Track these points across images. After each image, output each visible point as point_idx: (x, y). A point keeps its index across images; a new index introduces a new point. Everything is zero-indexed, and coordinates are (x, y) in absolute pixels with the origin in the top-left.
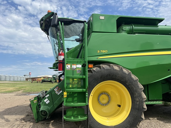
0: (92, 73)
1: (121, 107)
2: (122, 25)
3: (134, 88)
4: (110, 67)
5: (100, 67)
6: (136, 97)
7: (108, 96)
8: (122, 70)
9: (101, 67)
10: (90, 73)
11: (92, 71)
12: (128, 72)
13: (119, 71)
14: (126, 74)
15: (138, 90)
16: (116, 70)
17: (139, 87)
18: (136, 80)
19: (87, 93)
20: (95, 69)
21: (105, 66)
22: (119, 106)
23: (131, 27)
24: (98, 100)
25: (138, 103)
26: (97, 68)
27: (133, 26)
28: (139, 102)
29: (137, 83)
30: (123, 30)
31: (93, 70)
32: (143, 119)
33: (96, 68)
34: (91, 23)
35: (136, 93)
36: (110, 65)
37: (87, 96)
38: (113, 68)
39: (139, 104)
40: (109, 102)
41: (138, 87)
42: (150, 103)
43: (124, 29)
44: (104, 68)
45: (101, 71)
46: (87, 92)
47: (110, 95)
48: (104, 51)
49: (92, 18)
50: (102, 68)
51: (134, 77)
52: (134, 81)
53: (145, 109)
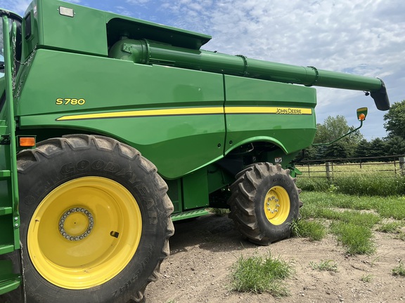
0: (34, 159)
1: (120, 236)
2: (123, 38)
3: (147, 188)
4: (88, 142)
5: (58, 144)
6: (151, 210)
7: (88, 214)
8: (119, 150)
9: (63, 144)
10: (31, 162)
11: (36, 155)
12: (134, 152)
13: (111, 152)
14: (127, 158)
15: (157, 193)
16: (102, 150)
17: (158, 185)
18: (151, 172)
19: (16, 218)
20: (43, 149)
21: (73, 141)
22: (116, 235)
23: (144, 46)
24: (61, 227)
25: (156, 222)
26: (52, 146)
27: (147, 46)
28: (159, 220)
29: (155, 177)
30: (123, 51)
31: (37, 152)
32: (166, 255)
33: (46, 146)
34: (35, 21)
35: (152, 200)
36: (87, 137)
37: (17, 225)
38: (96, 146)
39: (158, 223)
40: (89, 230)
41: (156, 185)
42: (179, 217)
43: (127, 50)
44: (70, 146)
45: (62, 154)
46: (17, 216)
47: (92, 211)
48: (74, 102)
49: (35, 8)
50: (64, 147)
51: (147, 164)
52: (148, 173)
53: (171, 232)
